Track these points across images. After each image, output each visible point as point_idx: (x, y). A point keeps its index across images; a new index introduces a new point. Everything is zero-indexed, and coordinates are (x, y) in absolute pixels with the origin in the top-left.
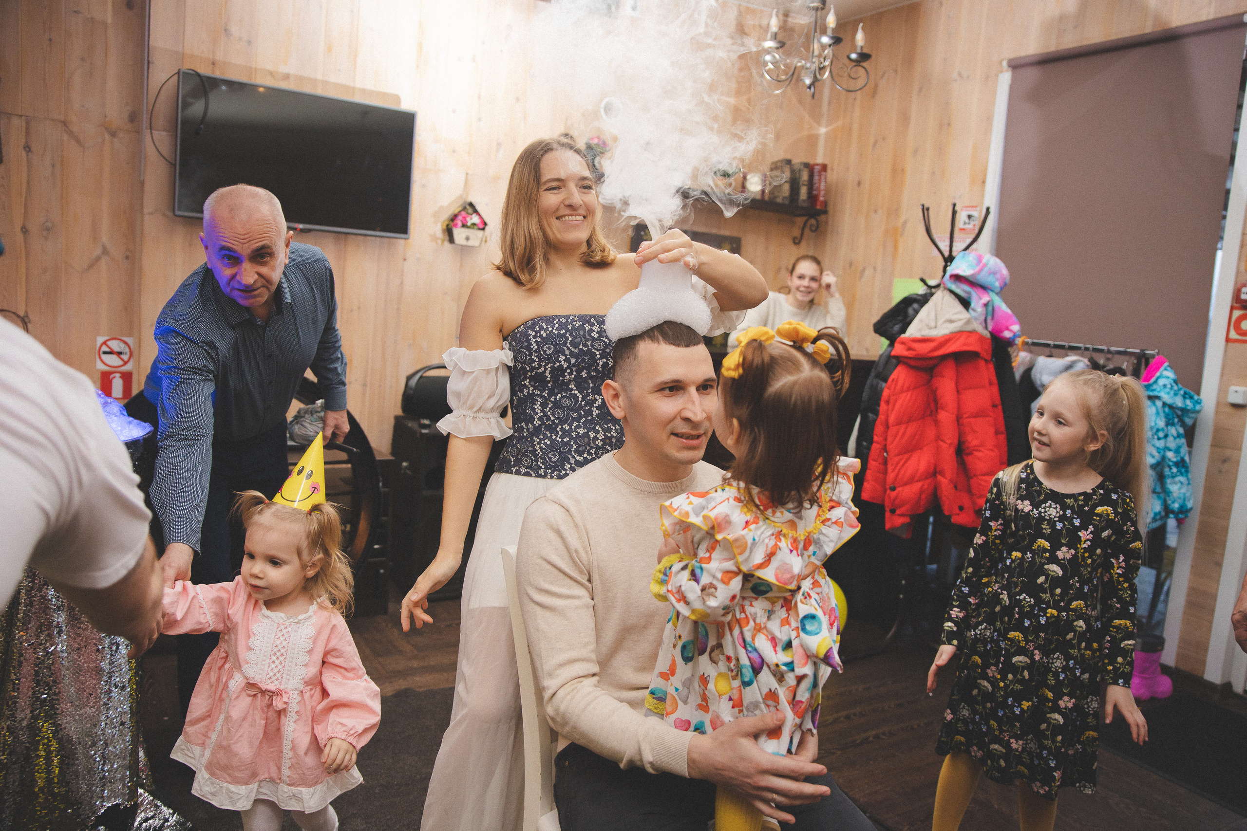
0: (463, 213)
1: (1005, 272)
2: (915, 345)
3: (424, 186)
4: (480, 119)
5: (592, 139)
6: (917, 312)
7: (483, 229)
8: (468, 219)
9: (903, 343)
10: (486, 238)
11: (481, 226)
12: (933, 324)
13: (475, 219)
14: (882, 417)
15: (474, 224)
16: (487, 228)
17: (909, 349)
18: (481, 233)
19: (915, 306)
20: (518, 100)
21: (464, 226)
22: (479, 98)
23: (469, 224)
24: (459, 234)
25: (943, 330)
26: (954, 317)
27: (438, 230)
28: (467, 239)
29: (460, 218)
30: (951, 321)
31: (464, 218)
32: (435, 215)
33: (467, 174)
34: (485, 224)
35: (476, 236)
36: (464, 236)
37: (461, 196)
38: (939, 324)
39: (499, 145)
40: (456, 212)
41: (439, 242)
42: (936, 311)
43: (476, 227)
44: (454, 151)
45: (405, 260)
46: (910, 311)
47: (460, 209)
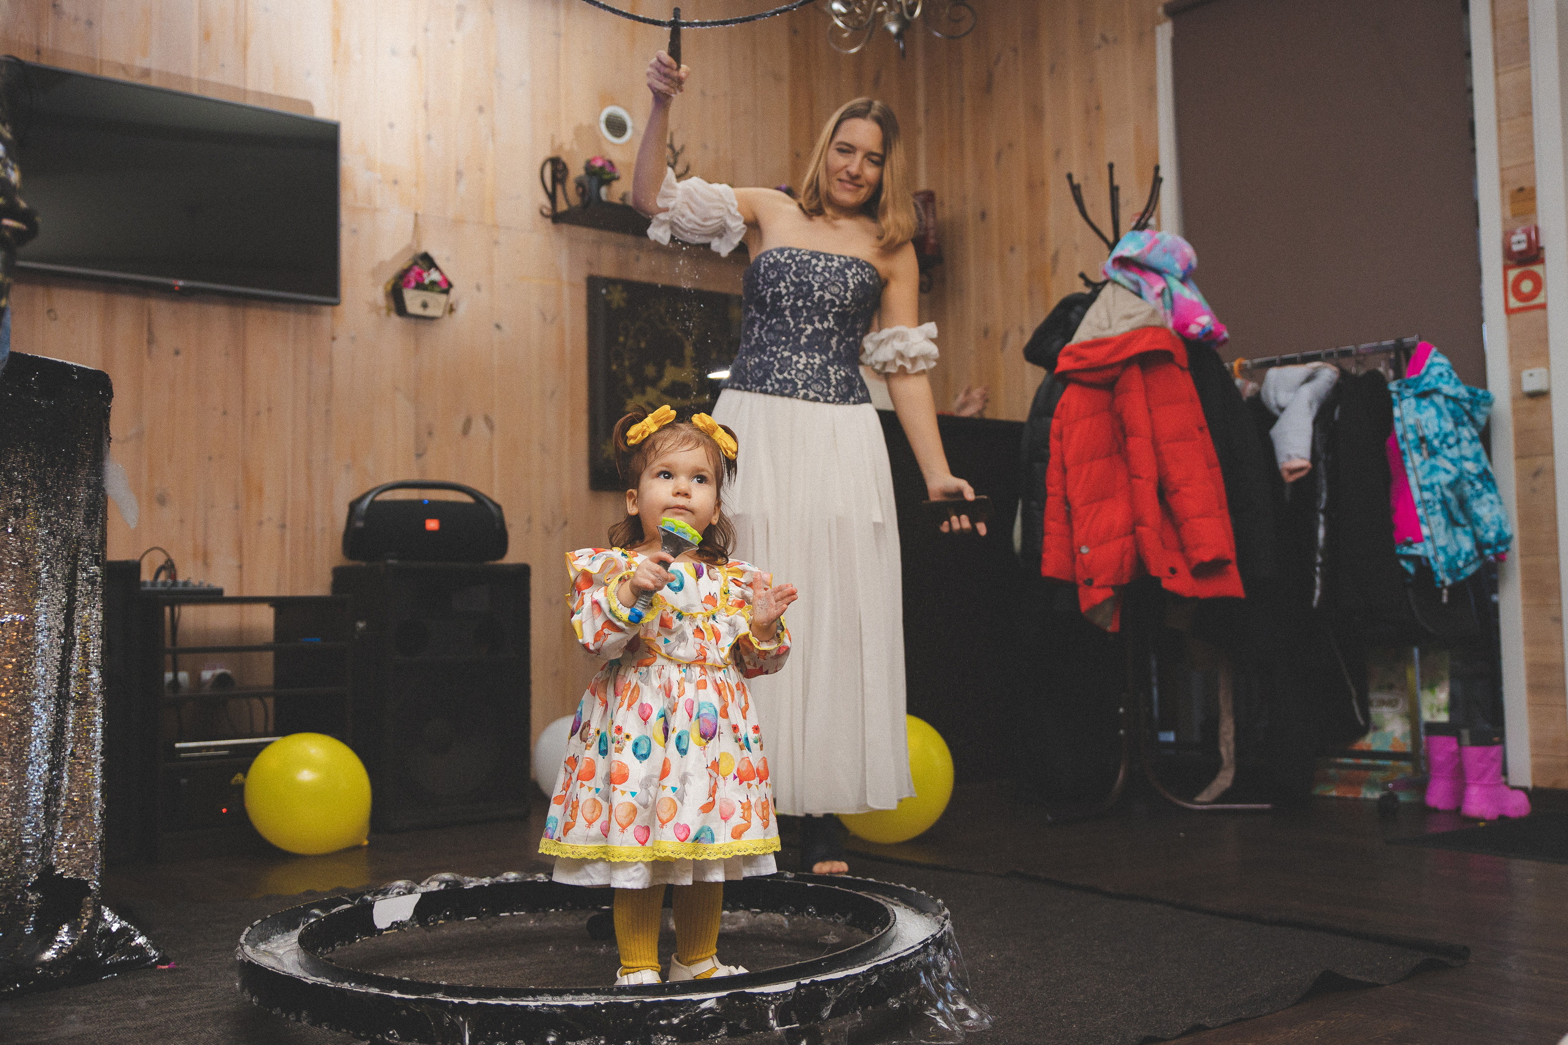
0: (417, 269)
1: (1188, 250)
2: (1088, 353)
3: (355, 231)
4: (429, 138)
5: (594, 159)
6: (1081, 316)
7: (446, 292)
8: (425, 275)
9: (1069, 354)
10: (451, 306)
11: (445, 287)
12: (1105, 324)
13: (435, 276)
14: (1054, 459)
15: (433, 283)
16: (453, 292)
17: (1080, 358)
18: (443, 298)
19: (1078, 308)
20: (481, 110)
21: (420, 286)
22: (426, 106)
23: (427, 281)
24: (413, 300)
25: (1121, 328)
26: (1132, 312)
27: (379, 295)
28: (425, 305)
29: (412, 275)
30: (1130, 317)
31: (420, 274)
32: (375, 273)
33: (416, 215)
34: (450, 285)
35: (437, 304)
36: (419, 301)
37: (409, 247)
38: (1114, 322)
39: (459, 174)
40: (406, 266)
41: (384, 312)
42: (1108, 311)
43: (437, 289)
44: (396, 182)
45: (334, 339)
46: (1073, 316)
47: (411, 263)
